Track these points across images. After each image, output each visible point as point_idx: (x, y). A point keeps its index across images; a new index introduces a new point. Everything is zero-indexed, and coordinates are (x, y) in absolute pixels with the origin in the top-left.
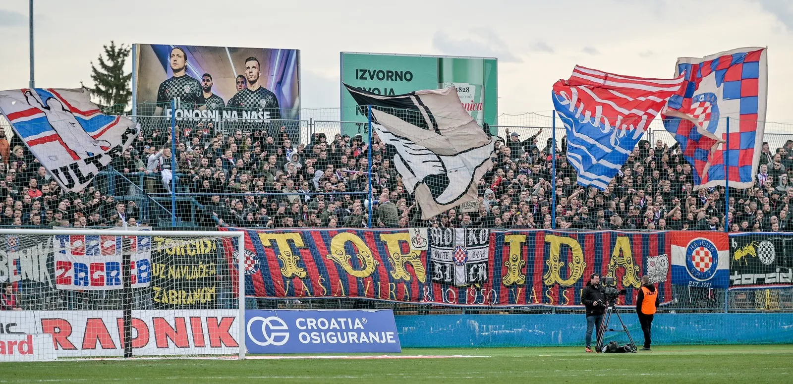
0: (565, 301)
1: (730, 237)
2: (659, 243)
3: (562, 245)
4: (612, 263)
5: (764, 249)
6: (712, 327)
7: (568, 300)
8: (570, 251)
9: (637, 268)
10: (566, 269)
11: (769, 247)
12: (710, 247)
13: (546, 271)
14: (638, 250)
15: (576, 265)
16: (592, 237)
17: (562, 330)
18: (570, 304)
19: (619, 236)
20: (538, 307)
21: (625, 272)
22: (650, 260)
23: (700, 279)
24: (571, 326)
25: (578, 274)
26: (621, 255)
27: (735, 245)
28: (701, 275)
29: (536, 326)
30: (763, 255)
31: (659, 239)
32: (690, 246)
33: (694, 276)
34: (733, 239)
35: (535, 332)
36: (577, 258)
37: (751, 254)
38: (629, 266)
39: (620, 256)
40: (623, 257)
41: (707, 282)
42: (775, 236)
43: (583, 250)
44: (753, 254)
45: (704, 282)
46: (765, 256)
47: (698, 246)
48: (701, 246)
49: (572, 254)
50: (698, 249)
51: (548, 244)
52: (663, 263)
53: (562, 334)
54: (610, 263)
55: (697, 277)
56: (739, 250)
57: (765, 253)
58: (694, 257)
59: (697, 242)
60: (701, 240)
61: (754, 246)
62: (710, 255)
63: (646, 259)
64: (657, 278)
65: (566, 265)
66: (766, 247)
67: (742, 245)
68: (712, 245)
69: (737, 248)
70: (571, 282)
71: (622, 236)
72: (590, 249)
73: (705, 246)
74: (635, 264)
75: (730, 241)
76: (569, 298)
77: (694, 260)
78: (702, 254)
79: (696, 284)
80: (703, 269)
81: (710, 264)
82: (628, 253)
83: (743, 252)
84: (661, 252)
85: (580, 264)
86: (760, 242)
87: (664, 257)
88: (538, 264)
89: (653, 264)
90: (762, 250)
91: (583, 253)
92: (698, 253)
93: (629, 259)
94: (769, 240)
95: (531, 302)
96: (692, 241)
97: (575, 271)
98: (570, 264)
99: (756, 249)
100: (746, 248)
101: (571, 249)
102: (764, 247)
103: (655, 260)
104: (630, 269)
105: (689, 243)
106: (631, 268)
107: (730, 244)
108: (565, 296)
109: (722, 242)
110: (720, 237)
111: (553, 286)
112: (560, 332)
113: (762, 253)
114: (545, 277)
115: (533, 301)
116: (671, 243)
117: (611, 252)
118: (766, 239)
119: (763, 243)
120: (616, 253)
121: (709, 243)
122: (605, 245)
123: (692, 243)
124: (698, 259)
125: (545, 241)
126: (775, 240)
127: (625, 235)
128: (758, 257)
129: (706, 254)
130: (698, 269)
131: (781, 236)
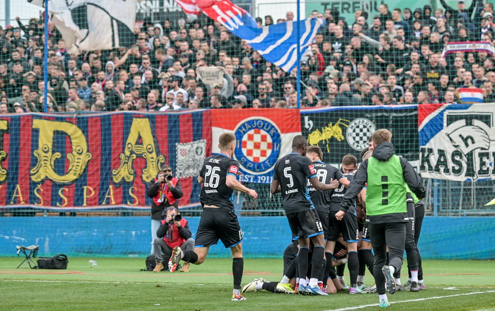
0: (61, 201)
1: (303, 115)
2: (193, 125)
3: (56, 133)
4: (127, 153)
5: (358, 130)
6: (268, 235)
7: (66, 199)
8: (68, 140)
9: (162, 158)
10: (63, 162)
11: (365, 127)
12: (268, 127)
13: (34, 165)
14: (163, 134)
15: (78, 156)
16: (96, 121)
17: (49, 237)
18: (69, 205)
19: (136, 117)
20: (24, 209)
21: (146, 163)
22: (180, 147)
23: (254, 171)
24: (61, 232)
25: (79, 168)
26: (140, 141)
27: (309, 125)
28: (254, 166)
29: (14, 232)
30: (354, 138)
31: (194, 121)
32: (240, 128)
33: (245, 167)
34: (306, 118)
35: (14, 239)
36: (78, 148)
37: (336, 136)
38: (150, 156)
39: (137, 143)
40: (142, 144)
41: (265, 175)
42: (377, 111)
43: (87, 137)
44: (339, 136)
45: (261, 175)
46: (358, 139)
47: (253, 128)
48: (257, 127)
49: (71, 143)
50: (252, 132)
51: (36, 131)
52: (199, 151)
53: (50, 241)
54: (124, 152)
55: (249, 168)
56: (317, 132)
57: (357, 135)
58: (245, 143)
59: (251, 123)
60: (257, 121)
61: (341, 126)
62: (269, 140)
63: (175, 146)
64: (191, 171)
65: (64, 157)
66: (361, 127)
67: (322, 125)
68: (273, 127)
69: (313, 129)
70: (70, 177)
71: (140, 117)
72: (96, 135)
73: (263, 128)
74: (158, 154)
75: (303, 119)
76: (68, 197)
77: (245, 147)
78: (257, 138)
79: (250, 179)
80: (258, 158)
81: (269, 152)
82: (148, 139)
83: (324, 134)
84: (197, 137)
85: (83, 155)
86: (351, 120)
87: (202, 144)
88: (23, 156)
89: (184, 153)
90: (354, 131)
91: (87, 141)
92: (251, 138)
93: (149, 147)
94: (367, 117)
95: (15, 203)
96: (243, 122)
97: (75, 164)
98: (69, 156)
99: (344, 131)
100: (327, 129)
101: (69, 137)
102: (358, 127)
103: (187, 147)
104: (151, 160)
105: (239, 125)
106: (153, 158)
107: (303, 124)
108: (62, 196)
109: (289, 122)
110: (287, 115)
111: (42, 181)
112: (47, 239)
113: (354, 135)
114: (32, 172)
115: (17, 201)
116: (211, 125)
117: (125, 138)
118: (362, 116)
119: (357, 121)
120: (132, 139)
121: (269, 124)
122: (116, 129)
123: (244, 125)
124: (250, 145)
125: (34, 127)
126: (377, 117)
127: (144, 117)
128: (345, 141)
129: (264, 138)
130: (251, 159)
131: (386, 111)
